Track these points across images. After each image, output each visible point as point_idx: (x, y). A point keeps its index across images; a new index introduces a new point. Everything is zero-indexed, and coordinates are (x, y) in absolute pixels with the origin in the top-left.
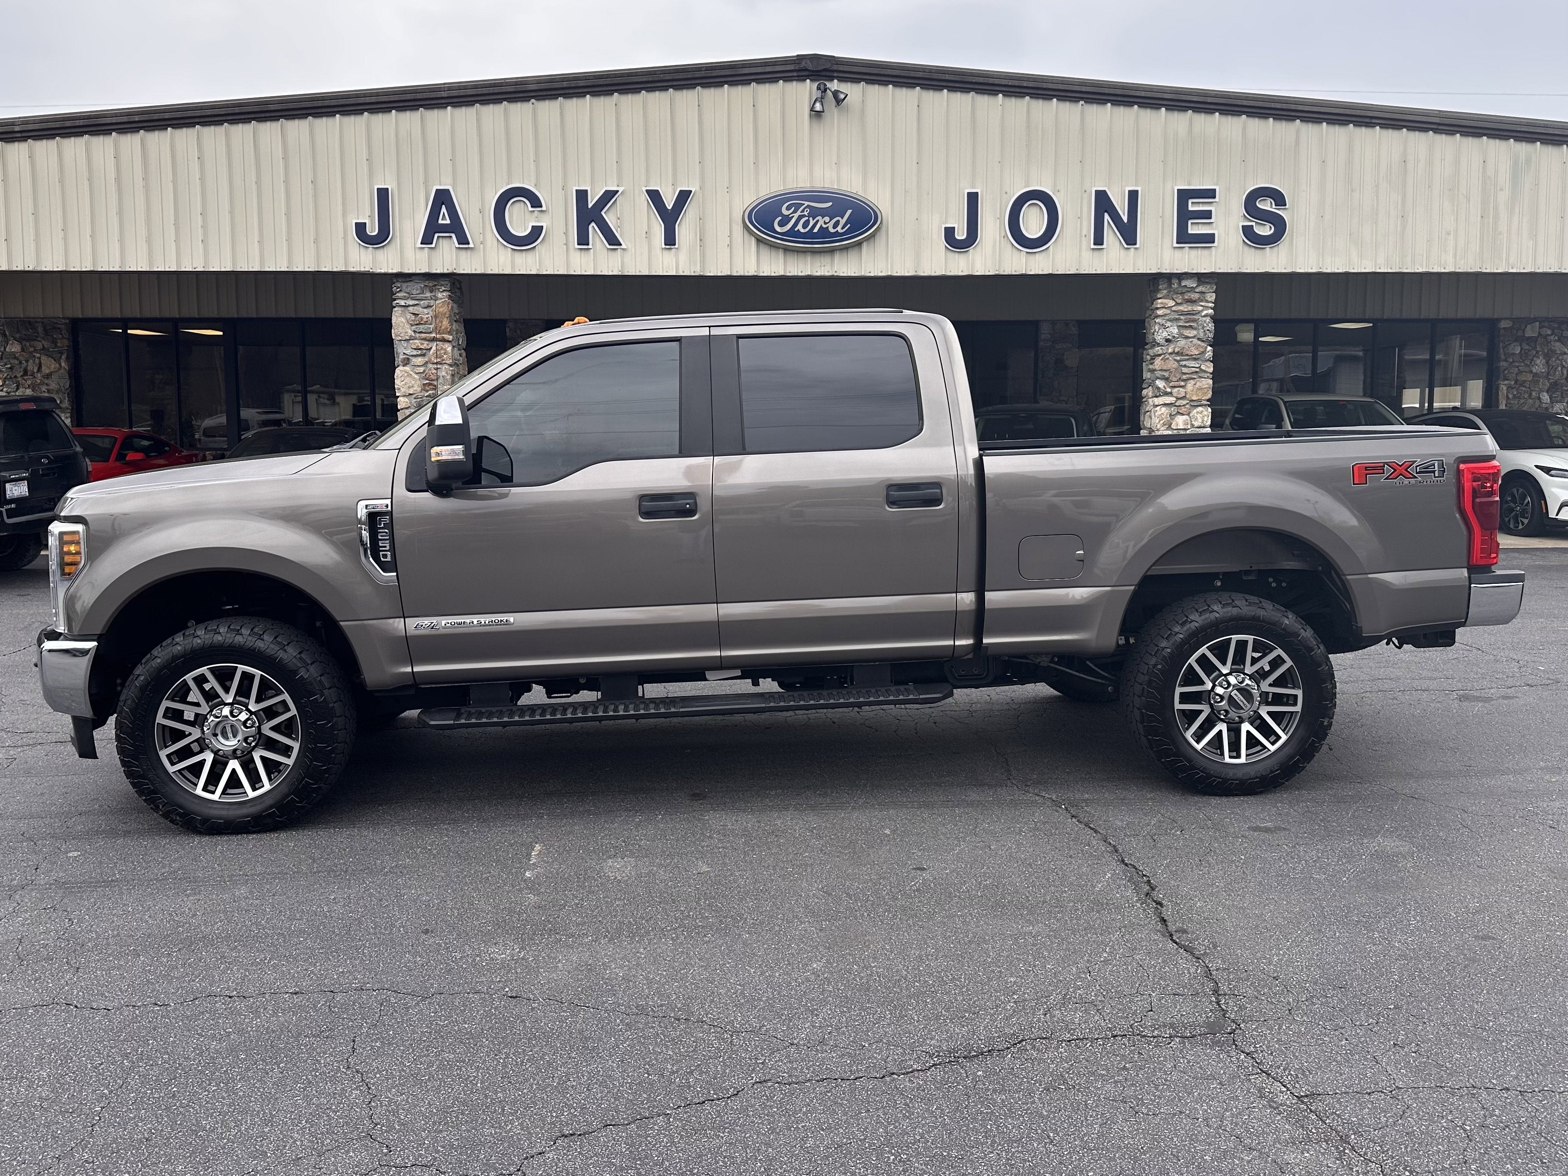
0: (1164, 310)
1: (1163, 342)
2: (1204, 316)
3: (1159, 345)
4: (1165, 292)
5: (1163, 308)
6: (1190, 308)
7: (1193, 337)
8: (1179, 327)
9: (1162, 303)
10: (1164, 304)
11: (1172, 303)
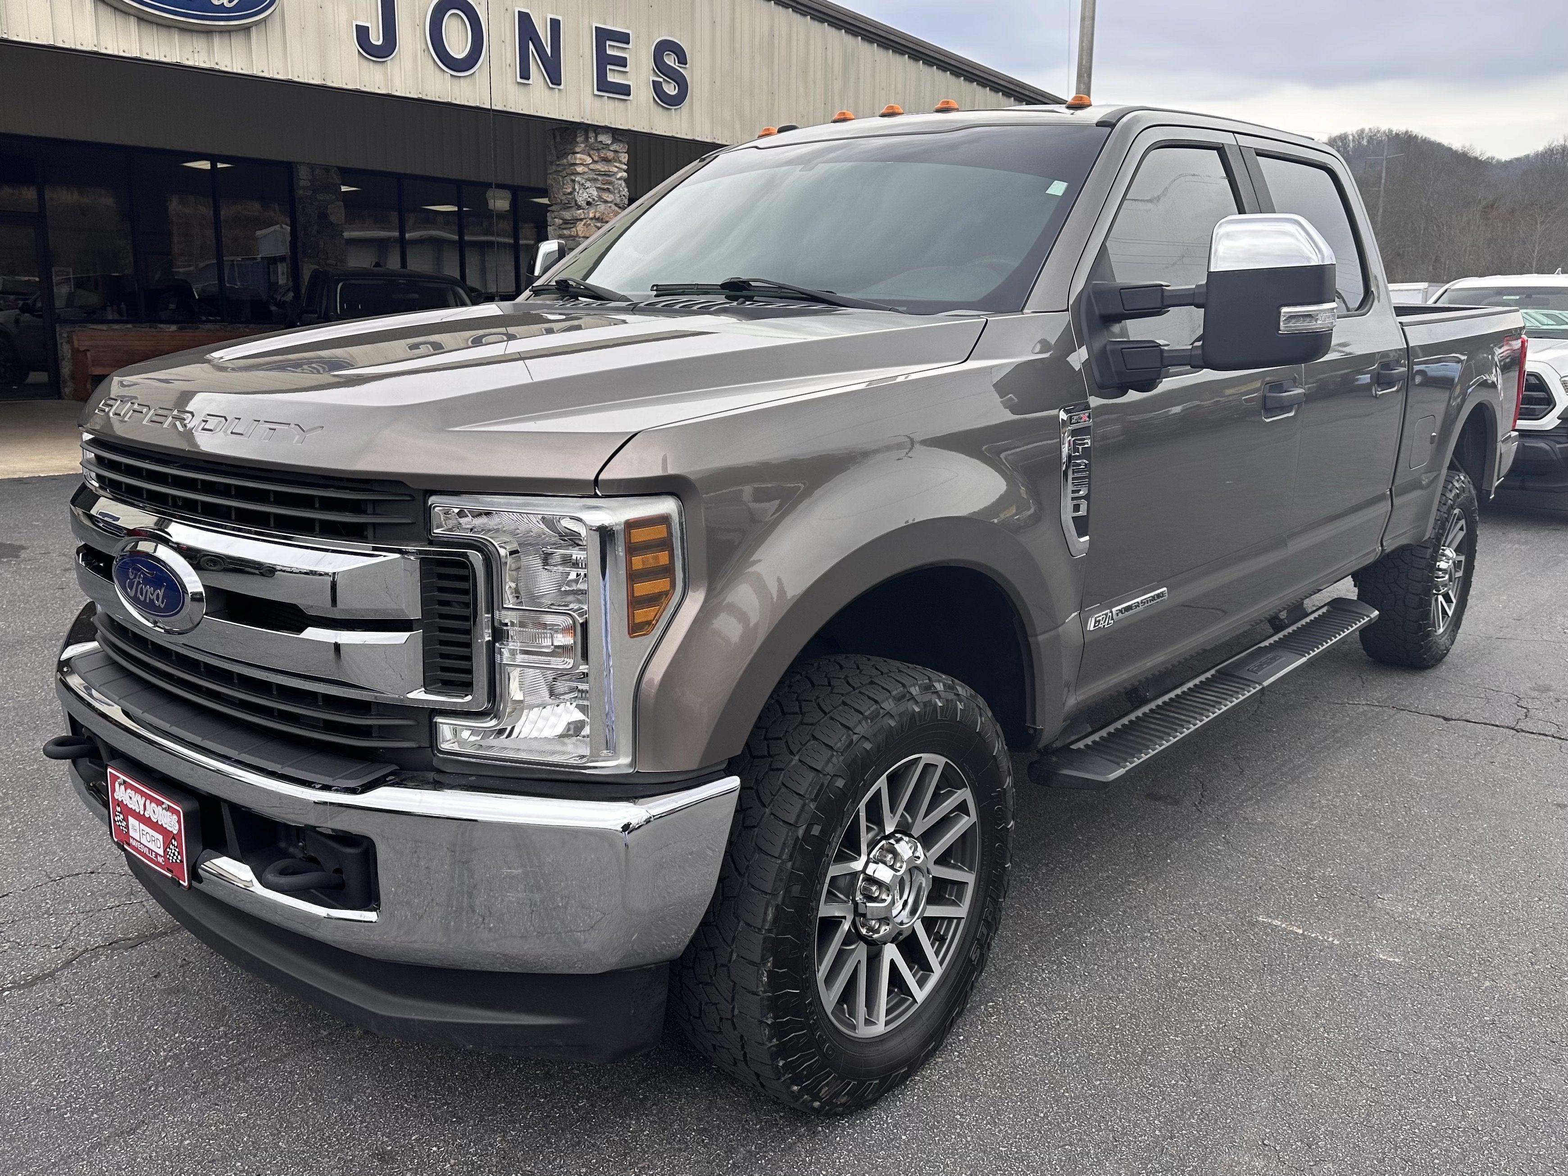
0: (582, 167)
1: (584, 204)
2: (620, 179)
3: (579, 207)
4: (583, 145)
5: (581, 164)
6: (606, 168)
7: (611, 202)
8: (598, 188)
9: (580, 159)
10: (582, 159)
11: (589, 160)
